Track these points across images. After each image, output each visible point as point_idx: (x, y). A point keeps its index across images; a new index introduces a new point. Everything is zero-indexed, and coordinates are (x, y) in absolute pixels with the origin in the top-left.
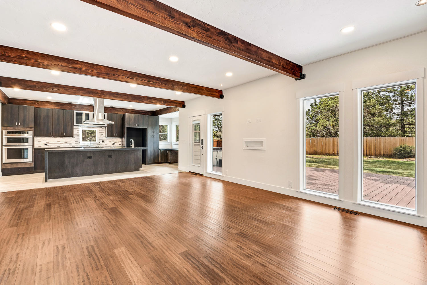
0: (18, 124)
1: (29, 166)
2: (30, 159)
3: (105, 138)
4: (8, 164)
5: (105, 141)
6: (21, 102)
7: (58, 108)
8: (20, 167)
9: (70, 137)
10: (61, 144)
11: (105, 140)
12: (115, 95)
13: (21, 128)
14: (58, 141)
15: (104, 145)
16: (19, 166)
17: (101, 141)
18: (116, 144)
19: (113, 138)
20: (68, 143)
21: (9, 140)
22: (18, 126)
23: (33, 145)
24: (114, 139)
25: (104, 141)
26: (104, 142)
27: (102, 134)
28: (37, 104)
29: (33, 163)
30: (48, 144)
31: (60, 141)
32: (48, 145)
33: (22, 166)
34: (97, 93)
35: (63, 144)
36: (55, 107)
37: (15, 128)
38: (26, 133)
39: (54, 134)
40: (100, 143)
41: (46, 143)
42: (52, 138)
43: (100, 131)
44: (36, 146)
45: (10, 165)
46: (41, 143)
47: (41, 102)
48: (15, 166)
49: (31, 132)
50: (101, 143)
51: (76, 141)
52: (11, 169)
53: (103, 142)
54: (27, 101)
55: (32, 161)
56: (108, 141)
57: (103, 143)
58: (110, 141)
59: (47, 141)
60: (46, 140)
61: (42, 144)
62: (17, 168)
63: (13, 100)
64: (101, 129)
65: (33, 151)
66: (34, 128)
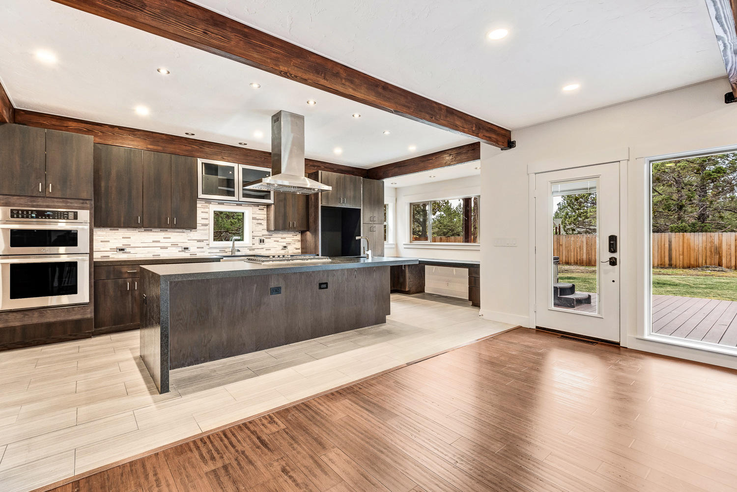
0: (45, 187)
1: (78, 317)
2: (83, 294)
3: (266, 233)
4: (15, 314)
5: (266, 240)
6: (54, 123)
7: (155, 147)
8: (52, 320)
9: (184, 231)
10: (162, 248)
11: (267, 238)
12: (380, 90)
13: (53, 202)
14: (154, 242)
15: (265, 249)
16: (50, 318)
17: (257, 239)
18: (289, 247)
19: (282, 234)
20: (180, 245)
21: (18, 239)
22: (44, 196)
23: (91, 254)
24: (284, 236)
25: (263, 240)
26: (263, 242)
27: (260, 221)
28: (100, 134)
29: (93, 307)
30: (127, 250)
31: (159, 242)
32: (129, 253)
33: (59, 319)
34: (336, 75)
35: (166, 248)
36: (149, 146)
37: (34, 201)
38: (71, 215)
39: (146, 222)
40: (254, 247)
41: (120, 246)
42: (139, 233)
43: (255, 216)
44: (97, 257)
45: (19, 316)
46: (108, 247)
47: (111, 129)
48: (35, 319)
49: (85, 215)
50: (257, 245)
51: (199, 241)
52: (24, 328)
53: (261, 242)
54: (70, 123)
55: (88, 301)
56: (272, 239)
57: (262, 246)
58: (277, 239)
59: (126, 241)
60: (123, 238)
61: (112, 250)
62: (42, 324)
63: (28, 116)
64: (256, 209)
65: (93, 270)
66: (93, 202)
